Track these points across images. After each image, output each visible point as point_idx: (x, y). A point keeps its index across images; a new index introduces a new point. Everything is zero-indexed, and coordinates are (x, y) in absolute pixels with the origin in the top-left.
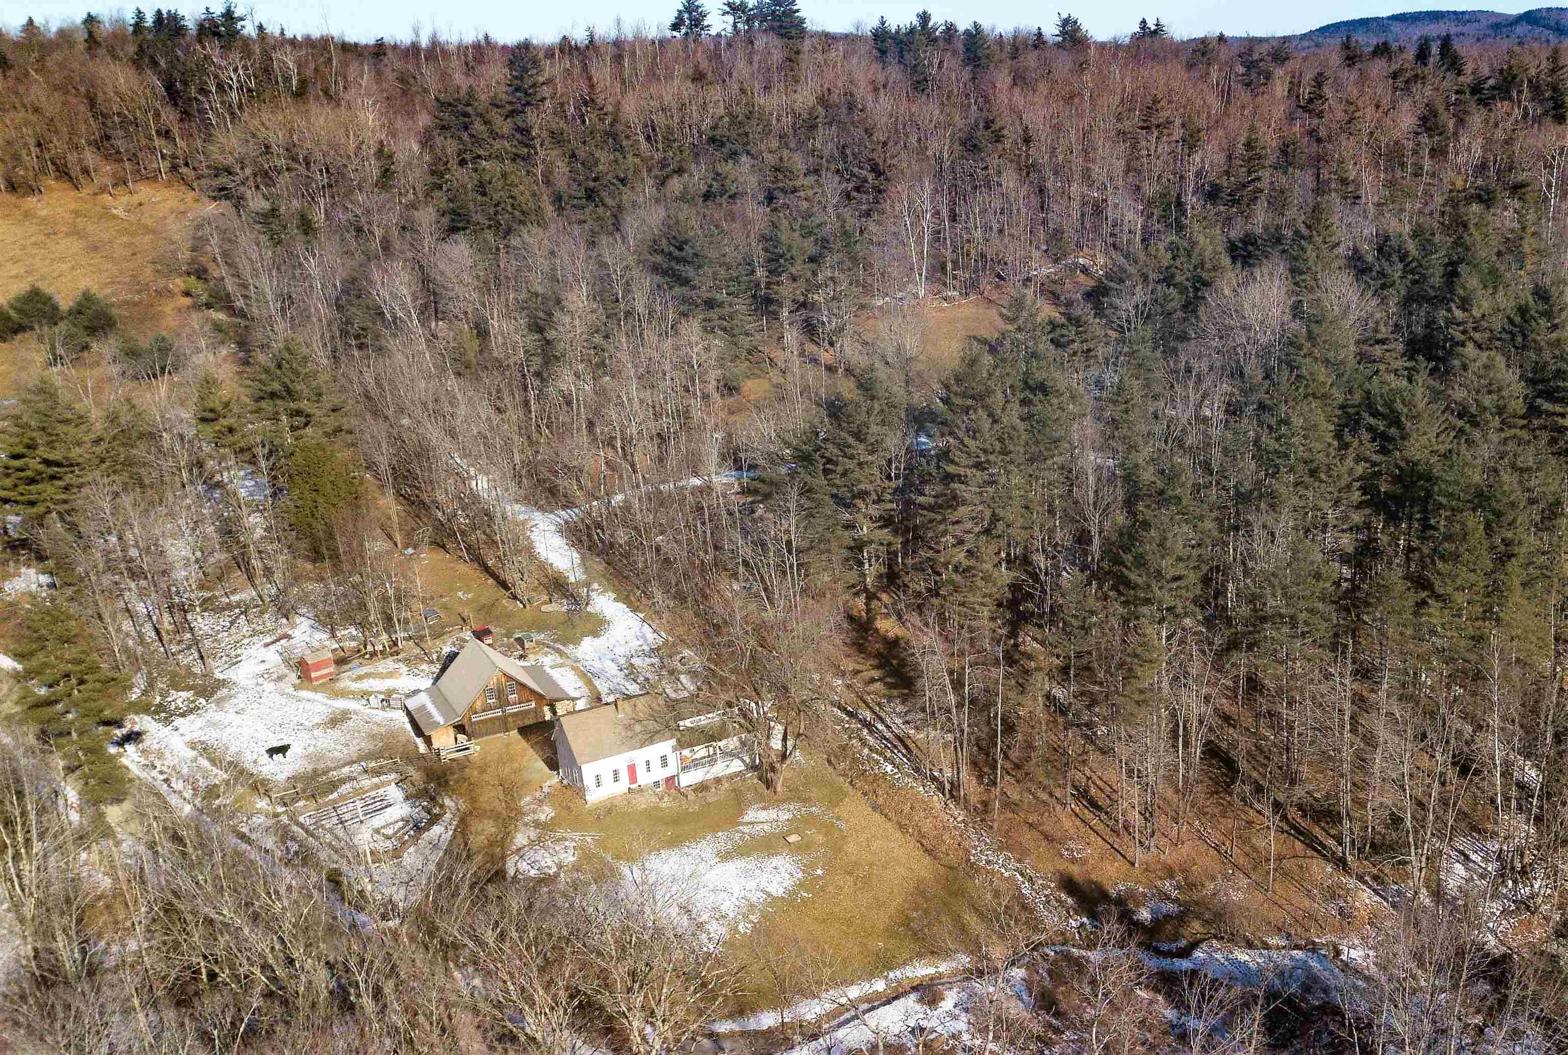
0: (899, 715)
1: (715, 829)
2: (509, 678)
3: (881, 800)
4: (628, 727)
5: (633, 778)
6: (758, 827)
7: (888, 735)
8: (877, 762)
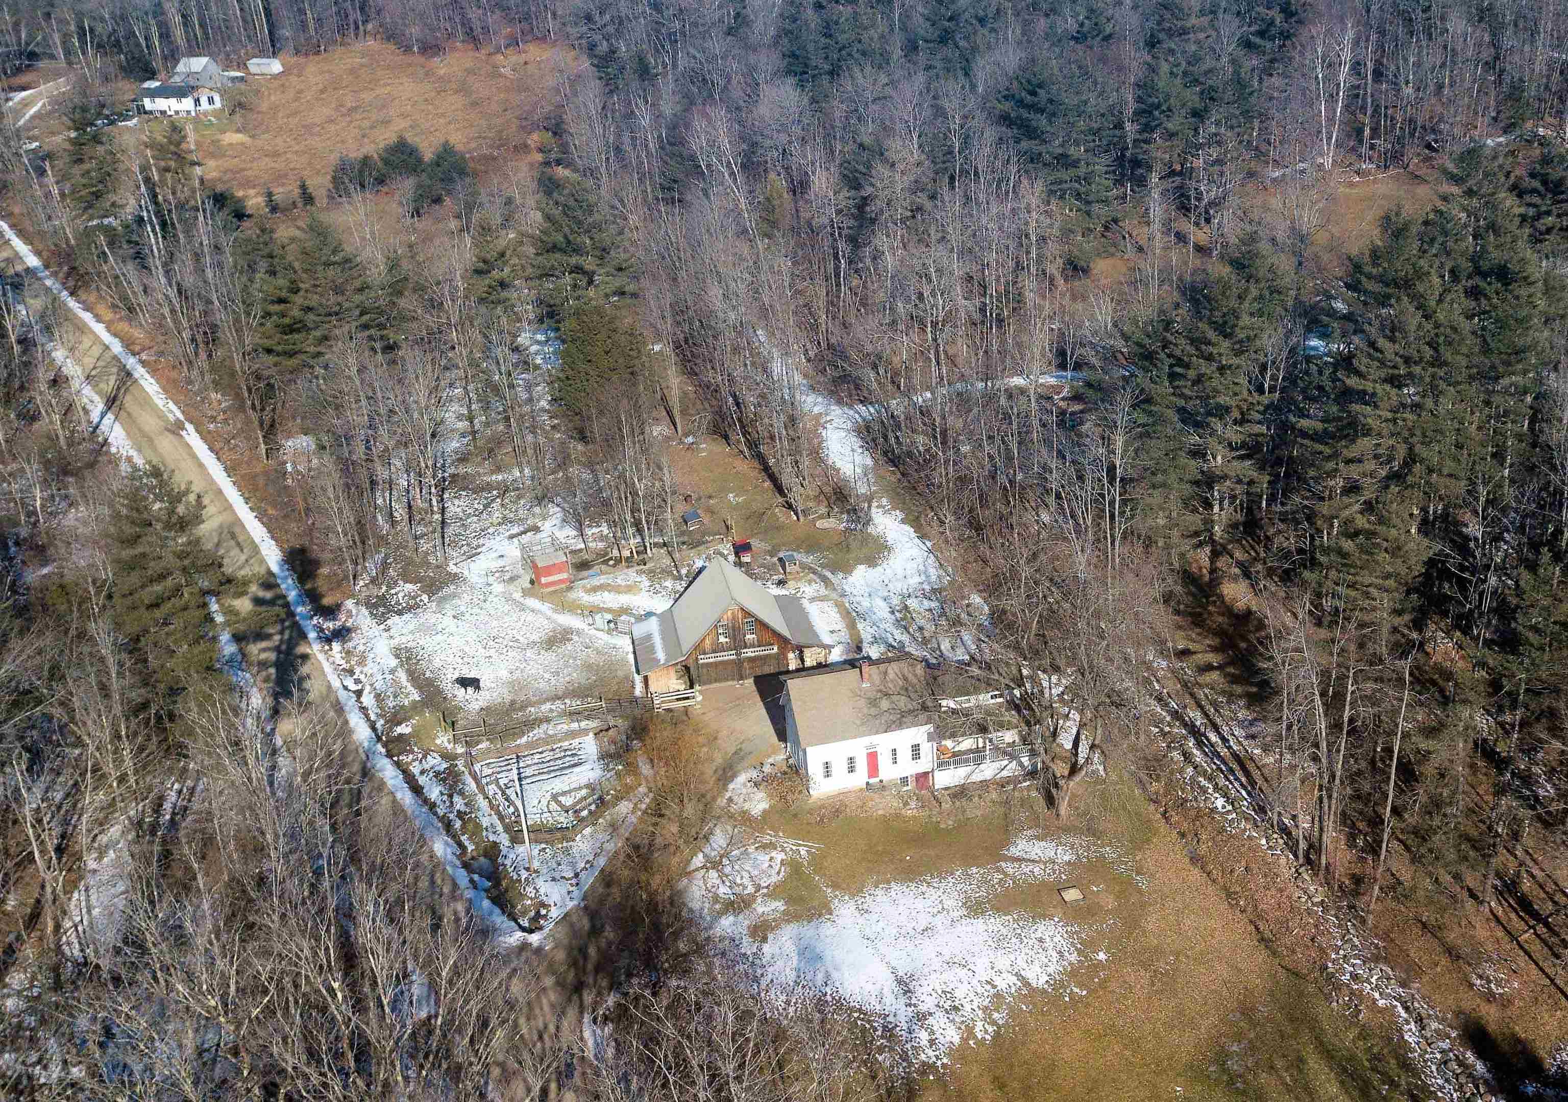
0: (1241, 724)
1: (969, 859)
2: (747, 613)
3: (1203, 849)
4: (873, 703)
5: (873, 768)
6: (1026, 868)
7: (1224, 752)
8: (1204, 790)
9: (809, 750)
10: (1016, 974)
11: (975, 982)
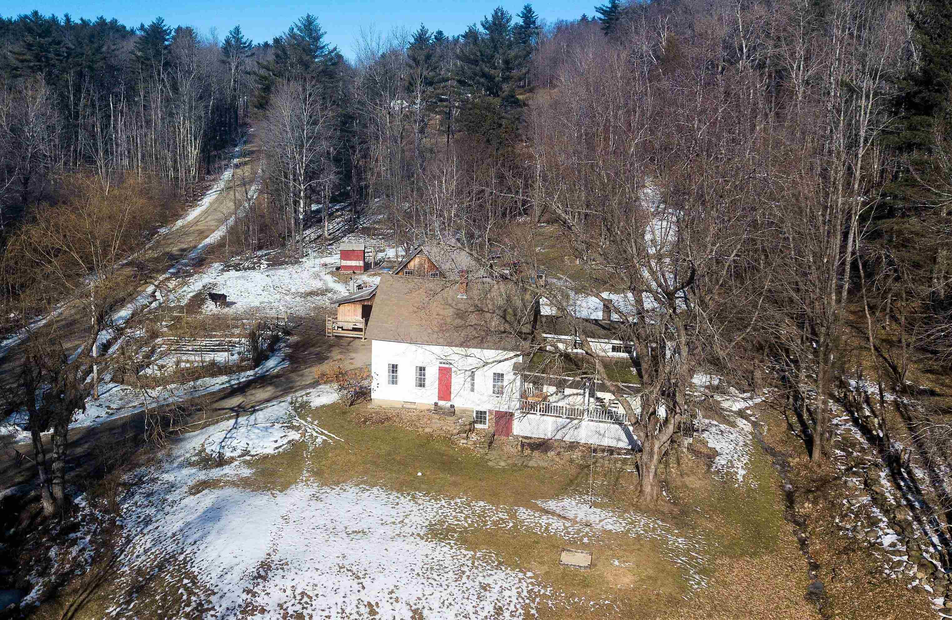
2: (432, 264)
3: (836, 588)
5: (445, 389)
8: (873, 523)
9: (376, 344)
10: (415, 611)
11: (353, 599)
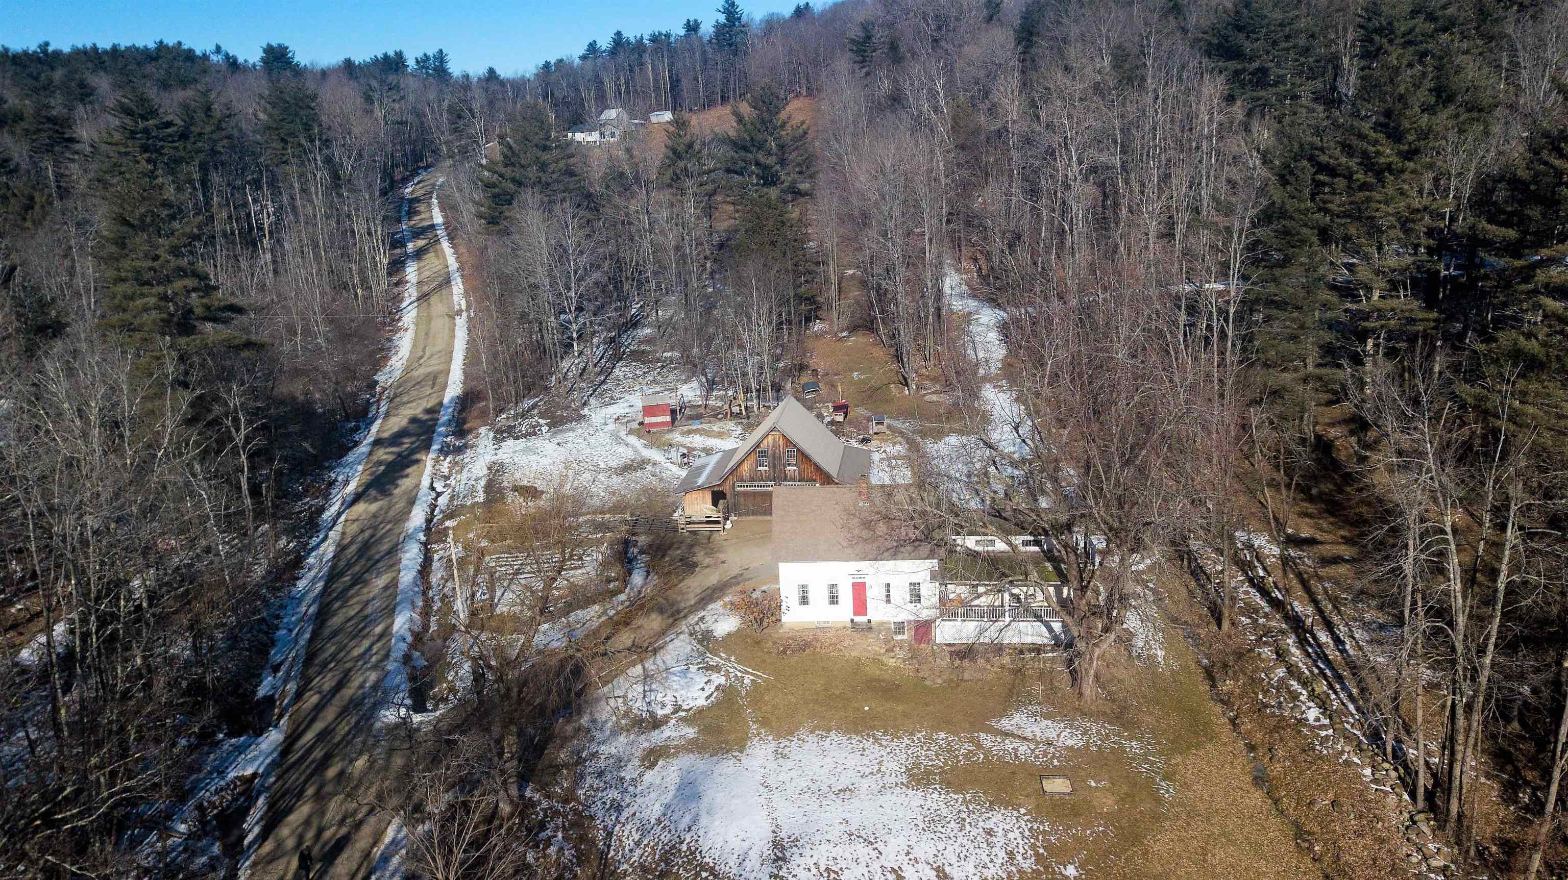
0: (1366, 625)
1: (945, 723)
2: (788, 442)
4: (867, 525)
5: (860, 606)
6: (1009, 745)
7: (1332, 653)
8: (1295, 696)
9: (782, 567)
10: (937, 869)
11: (876, 866)
